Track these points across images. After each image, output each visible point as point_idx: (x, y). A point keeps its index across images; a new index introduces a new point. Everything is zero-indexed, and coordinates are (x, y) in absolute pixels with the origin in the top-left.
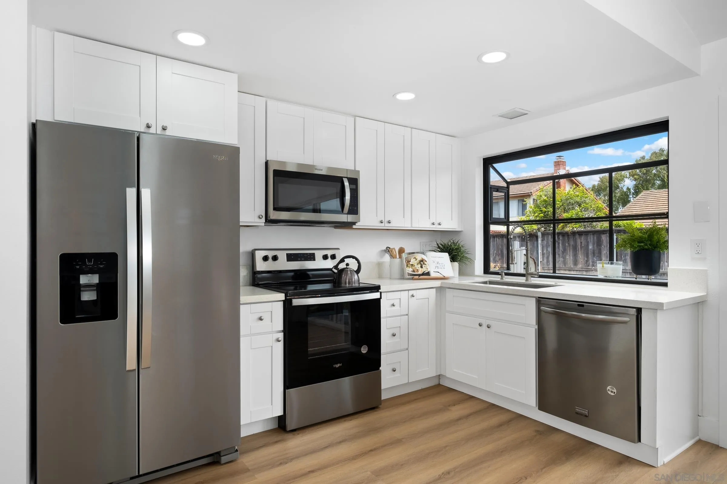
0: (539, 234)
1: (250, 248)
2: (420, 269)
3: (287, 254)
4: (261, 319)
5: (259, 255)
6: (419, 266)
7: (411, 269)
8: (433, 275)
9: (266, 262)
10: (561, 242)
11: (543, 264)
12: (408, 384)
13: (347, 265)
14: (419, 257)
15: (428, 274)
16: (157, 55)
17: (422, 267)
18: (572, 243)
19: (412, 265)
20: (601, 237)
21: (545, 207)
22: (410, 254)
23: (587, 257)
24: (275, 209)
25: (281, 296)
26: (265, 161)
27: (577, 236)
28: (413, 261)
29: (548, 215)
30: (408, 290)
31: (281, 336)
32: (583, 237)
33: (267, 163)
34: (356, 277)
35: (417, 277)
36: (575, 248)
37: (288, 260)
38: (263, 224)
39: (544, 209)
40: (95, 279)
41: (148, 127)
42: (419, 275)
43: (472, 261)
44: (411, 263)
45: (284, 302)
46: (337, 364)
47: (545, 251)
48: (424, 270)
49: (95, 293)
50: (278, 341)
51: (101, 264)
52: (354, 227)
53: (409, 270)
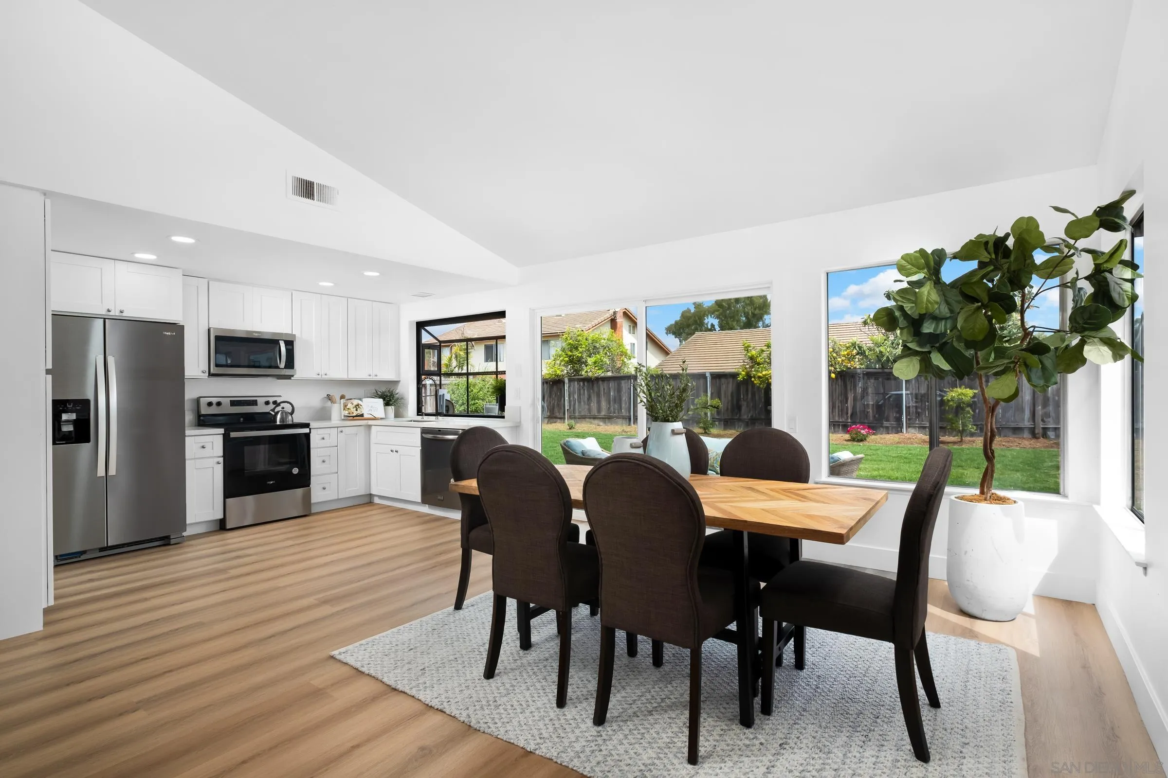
0: (566, 380)
1: (195, 395)
2: (355, 412)
3: (230, 401)
4: (203, 447)
5: (204, 401)
6: (355, 409)
7: (347, 412)
8: (366, 416)
9: (211, 407)
10: (585, 388)
11: (570, 413)
12: (338, 500)
13: (283, 408)
14: (356, 402)
15: (362, 415)
16: (115, 259)
17: (357, 410)
18: (596, 389)
19: (348, 409)
20: (621, 383)
21: (571, 351)
22: (348, 400)
23: (609, 403)
24: (217, 365)
25: (222, 431)
26: (207, 328)
27: (600, 382)
28: (349, 406)
29: (573, 359)
30: (338, 427)
31: (221, 460)
32: (606, 383)
33: (209, 330)
34: (290, 417)
35: (352, 418)
36: (598, 395)
37: (231, 406)
38: (207, 377)
39: (570, 353)
40: (73, 416)
41: (109, 311)
42: (354, 417)
43: (405, 406)
44: (348, 407)
45: (224, 435)
46: (270, 481)
47: (572, 399)
48: (359, 412)
49: (72, 426)
50: (218, 463)
51: (78, 406)
52: (292, 378)
53: (346, 413)
